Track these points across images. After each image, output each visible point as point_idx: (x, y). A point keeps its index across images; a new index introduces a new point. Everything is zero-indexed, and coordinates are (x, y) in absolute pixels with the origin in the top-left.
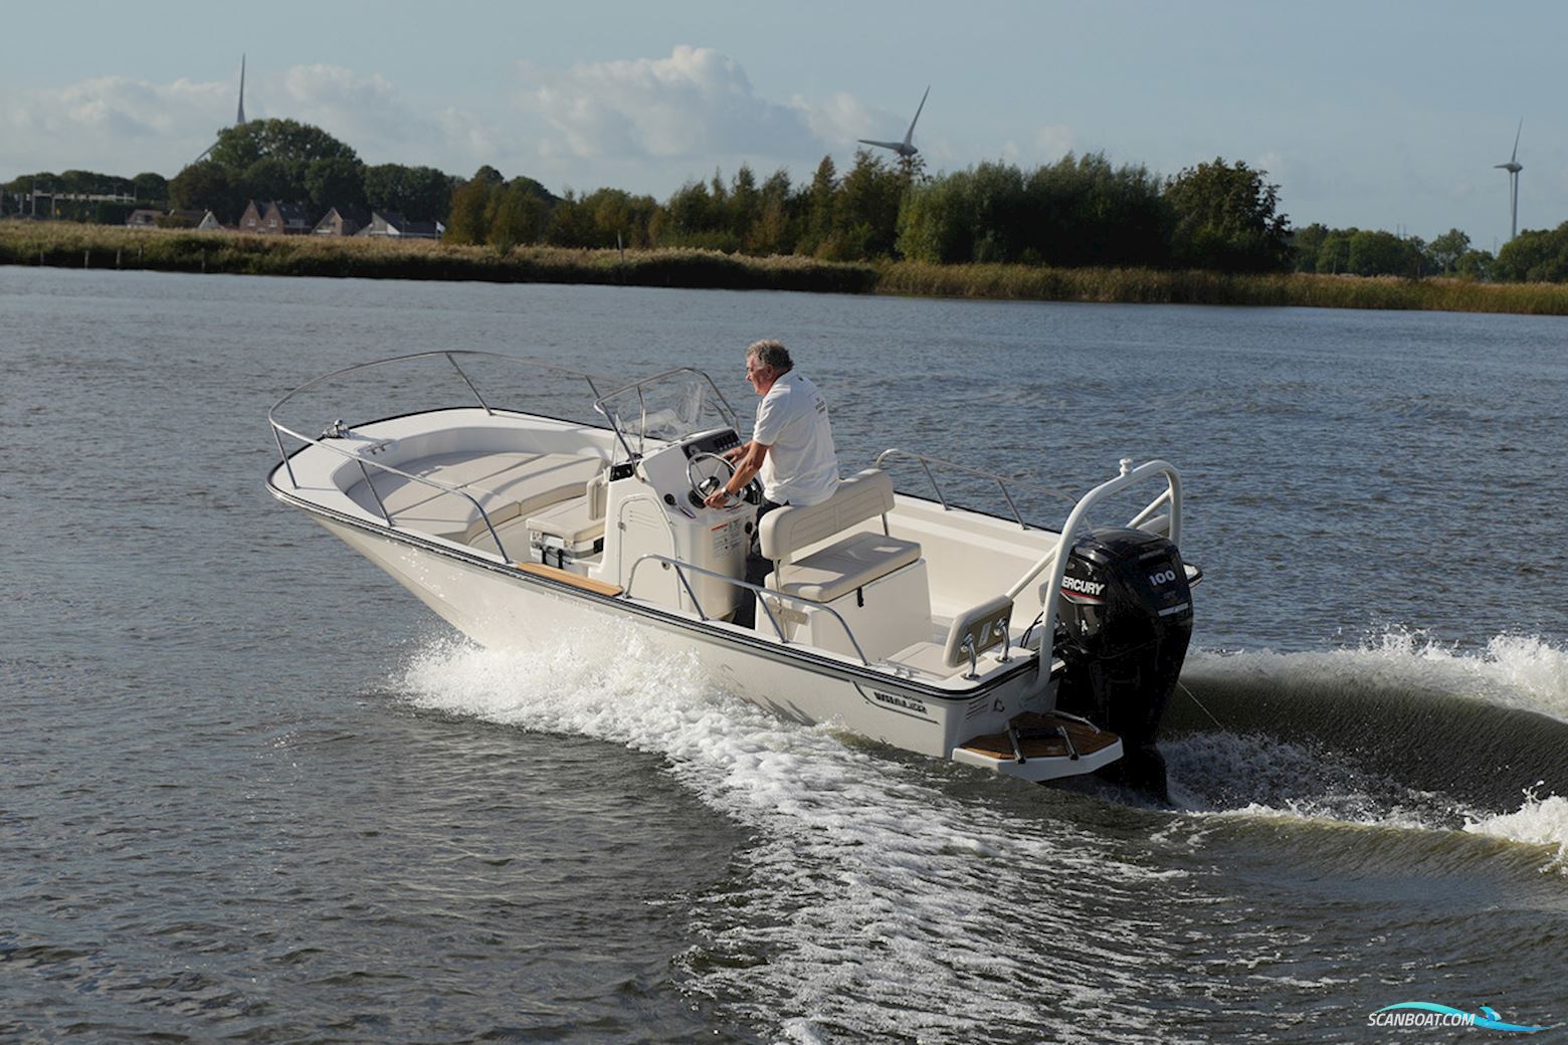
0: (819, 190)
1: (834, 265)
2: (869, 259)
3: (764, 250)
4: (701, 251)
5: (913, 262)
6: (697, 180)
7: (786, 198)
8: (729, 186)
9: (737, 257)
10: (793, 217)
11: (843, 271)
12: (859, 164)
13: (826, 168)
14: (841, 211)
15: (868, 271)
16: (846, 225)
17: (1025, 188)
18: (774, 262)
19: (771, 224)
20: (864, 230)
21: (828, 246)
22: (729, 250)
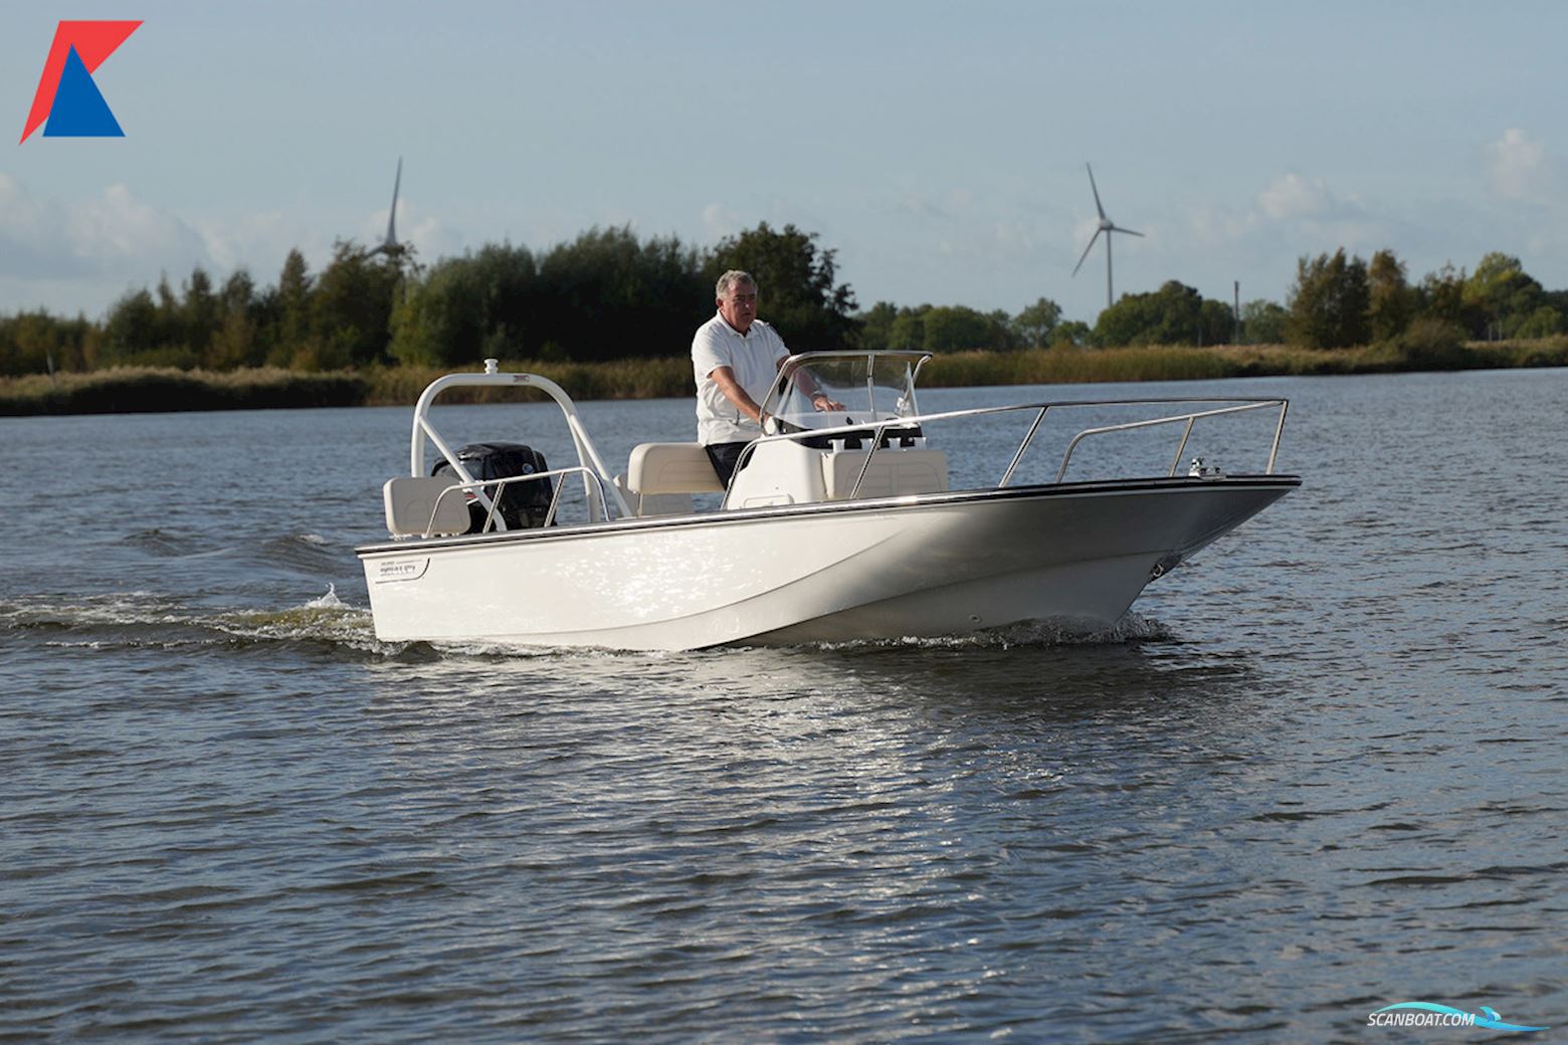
0: (292, 292)
1: (315, 376)
2: (357, 368)
3: (229, 365)
4: (152, 370)
5: (411, 368)
6: (138, 288)
7: (250, 302)
8: (179, 294)
9: (197, 374)
10: (261, 324)
11: (327, 383)
12: (339, 257)
13: (296, 264)
14: (319, 314)
15: (357, 381)
16: (327, 331)
17: (538, 271)
18: (242, 377)
19: (235, 335)
20: (349, 335)
21: (307, 353)
22: (187, 366)
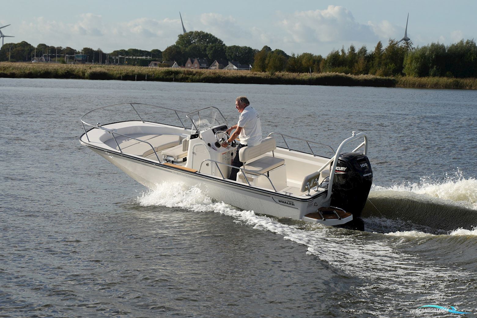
0: (377, 53)
1: (382, 78)
2: (394, 76)
3: (357, 74)
4: (337, 73)
5: (409, 77)
6: (336, 50)
7: (366, 55)
8: (347, 52)
9: (349, 75)
10: (368, 62)
11: (385, 80)
12: (390, 44)
13: (379, 45)
14: (384, 60)
15: (394, 80)
16: (386, 64)
17: (446, 51)
18: (362, 77)
19: (361, 65)
20: (392, 66)
21: (380, 71)
22: (347, 73)
